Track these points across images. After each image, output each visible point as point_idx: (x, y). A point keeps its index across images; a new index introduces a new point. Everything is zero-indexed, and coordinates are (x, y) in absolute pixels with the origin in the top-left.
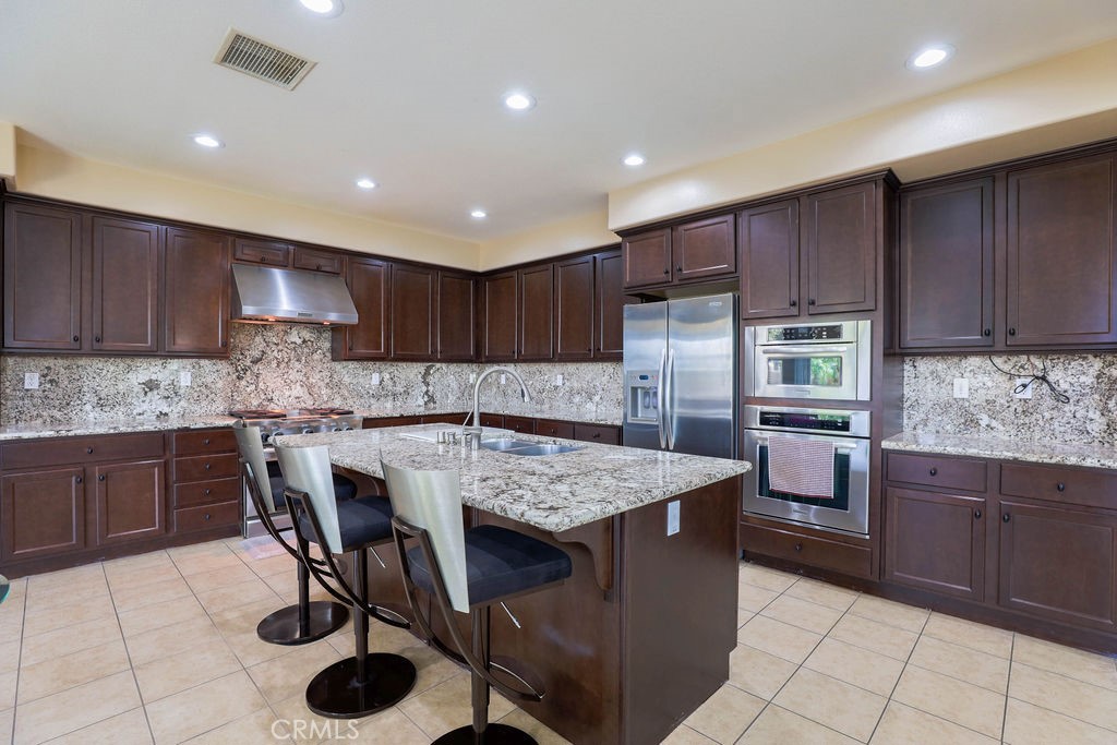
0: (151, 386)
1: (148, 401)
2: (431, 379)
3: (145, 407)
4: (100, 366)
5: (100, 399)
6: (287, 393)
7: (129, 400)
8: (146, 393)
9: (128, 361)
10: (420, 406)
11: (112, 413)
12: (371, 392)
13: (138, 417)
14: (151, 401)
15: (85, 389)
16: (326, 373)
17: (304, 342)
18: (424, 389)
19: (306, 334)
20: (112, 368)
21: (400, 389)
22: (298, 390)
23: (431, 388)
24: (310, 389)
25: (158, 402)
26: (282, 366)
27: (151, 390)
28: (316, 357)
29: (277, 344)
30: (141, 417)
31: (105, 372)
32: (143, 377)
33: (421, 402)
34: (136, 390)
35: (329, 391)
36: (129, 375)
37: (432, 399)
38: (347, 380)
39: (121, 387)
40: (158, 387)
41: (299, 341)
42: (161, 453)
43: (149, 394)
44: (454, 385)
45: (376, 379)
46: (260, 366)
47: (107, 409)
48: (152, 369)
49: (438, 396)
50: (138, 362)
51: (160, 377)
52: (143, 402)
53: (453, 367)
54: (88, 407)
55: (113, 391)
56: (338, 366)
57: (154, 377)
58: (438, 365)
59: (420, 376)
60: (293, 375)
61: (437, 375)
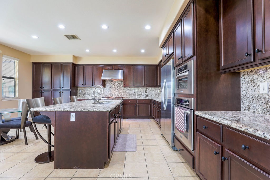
2: (147, 91)
6: (115, 94)
10: (144, 98)
12: (132, 94)
15: (86, 92)
16: (123, 90)
17: (119, 84)
18: (145, 94)
19: (119, 82)
21: (139, 93)
22: (117, 93)
23: (147, 93)
24: (120, 93)
26: (115, 88)
28: (121, 87)
29: (114, 84)
31: (89, 90)
33: (145, 97)
35: (123, 94)
37: (147, 96)
38: (127, 91)
39: (91, 92)
41: (118, 84)
44: (154, 93)
45: (133, 91)
46: (111, 89)
49: (149, 95)
53: (153, 88)
55: (89, 93)
56: (125, 88)
58: (149, 88)
59: (144, 91)
60: (117, 90)
61: (149, 90)
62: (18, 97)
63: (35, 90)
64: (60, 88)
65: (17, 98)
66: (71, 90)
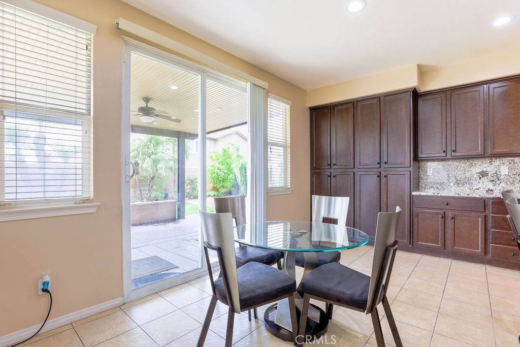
0: (483, 174)
1: (481, 182)
3: (480, 185)
4: (457, 164)
5: (457, 180)
7: (471, 181)
8: (480, 178)
9: (471, 162)
11: (463, 188)
13: (476, 191)
14: (483, 182)
15: (451, 175)
20: (463, 165)
25: (487, 183)
27: (483, 176)
30: (478, 191)
31: (459, 167)
32: (479, 170)
34: (475, 176)
36: (471, 169)
39: (467, 175)
40: (487, 175)
42: (483, 211)
43: (482, 179)
47: (461, 185)
48: (484, 165)
50: (476, 161)
51: (489, 169)
52: (479, 183)
54: (452, 184)
55: (463, 177)
57: (485, 169)
62: (289, 187)
63: (316, 171)
64: (378, 166)
65: (289, 189)
66: (411, 169)
